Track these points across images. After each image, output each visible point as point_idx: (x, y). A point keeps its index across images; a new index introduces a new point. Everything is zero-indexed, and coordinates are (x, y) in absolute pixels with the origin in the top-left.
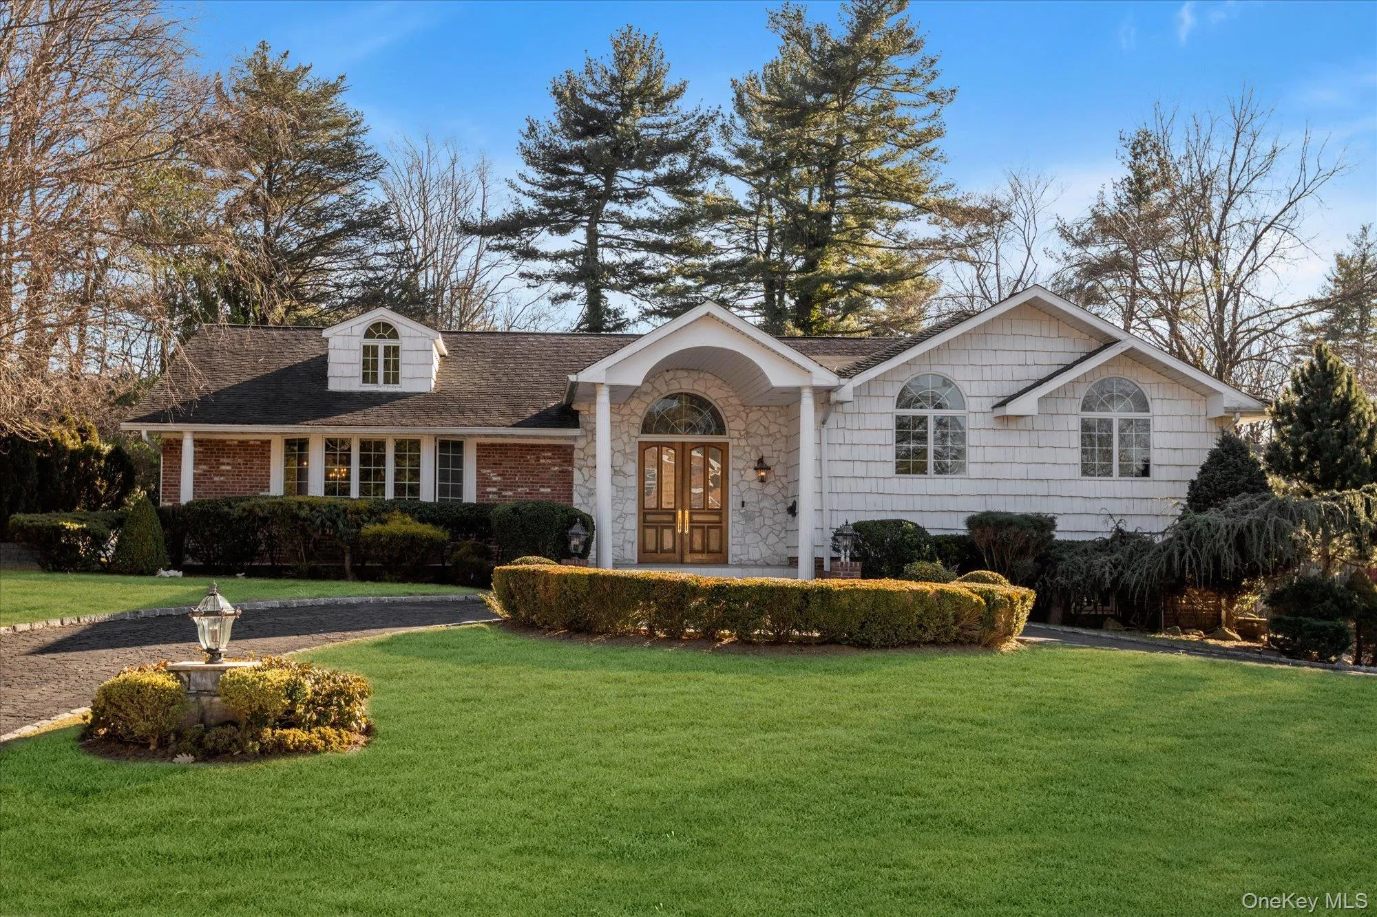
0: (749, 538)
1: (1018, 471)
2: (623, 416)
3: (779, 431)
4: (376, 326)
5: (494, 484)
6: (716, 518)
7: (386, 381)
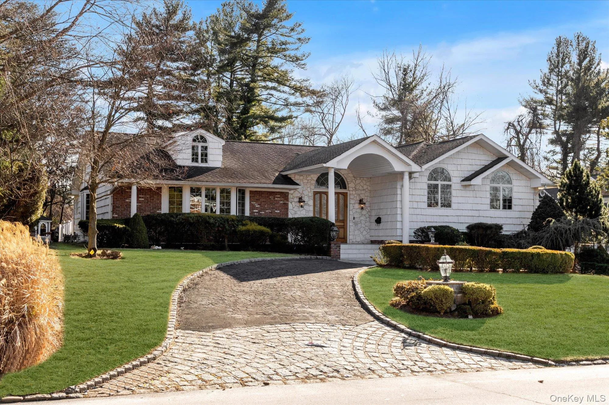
0: (357, 232)
1: (469, 207)
2: (308, 180)
3: (367, 188)
4: (197, 137)
5: (257, 208)
6: (342, 224)
7: (202, 162)
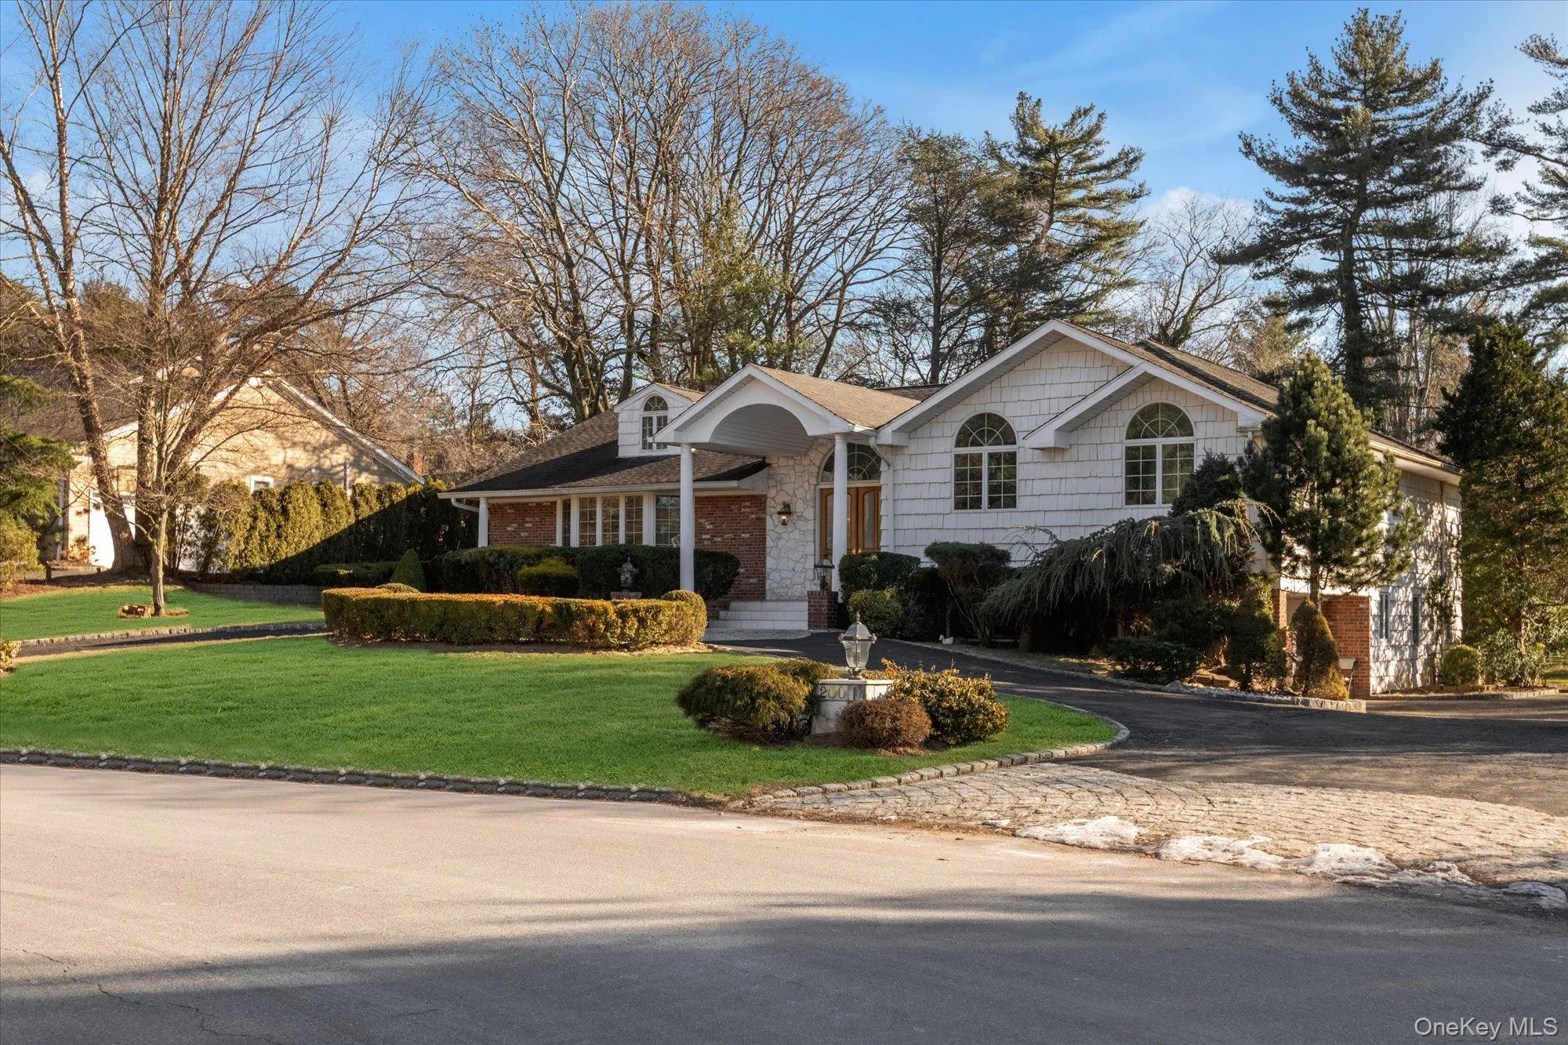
2: (805, 466)
4: (652, 399)
5: (708, 531)
